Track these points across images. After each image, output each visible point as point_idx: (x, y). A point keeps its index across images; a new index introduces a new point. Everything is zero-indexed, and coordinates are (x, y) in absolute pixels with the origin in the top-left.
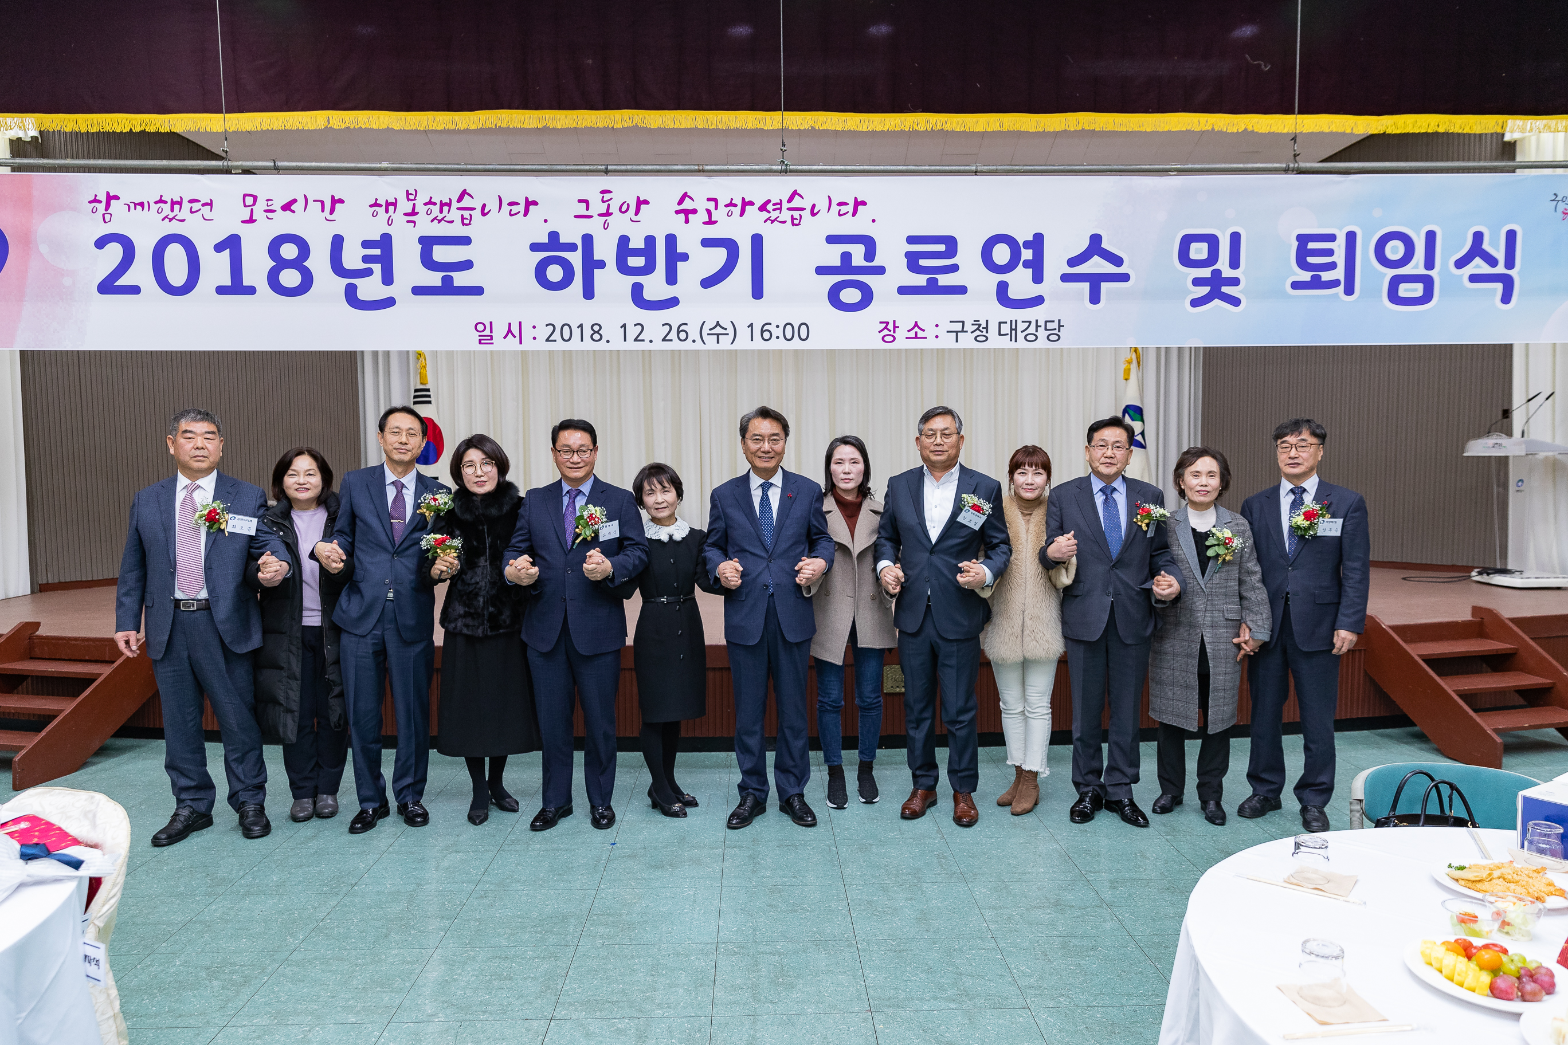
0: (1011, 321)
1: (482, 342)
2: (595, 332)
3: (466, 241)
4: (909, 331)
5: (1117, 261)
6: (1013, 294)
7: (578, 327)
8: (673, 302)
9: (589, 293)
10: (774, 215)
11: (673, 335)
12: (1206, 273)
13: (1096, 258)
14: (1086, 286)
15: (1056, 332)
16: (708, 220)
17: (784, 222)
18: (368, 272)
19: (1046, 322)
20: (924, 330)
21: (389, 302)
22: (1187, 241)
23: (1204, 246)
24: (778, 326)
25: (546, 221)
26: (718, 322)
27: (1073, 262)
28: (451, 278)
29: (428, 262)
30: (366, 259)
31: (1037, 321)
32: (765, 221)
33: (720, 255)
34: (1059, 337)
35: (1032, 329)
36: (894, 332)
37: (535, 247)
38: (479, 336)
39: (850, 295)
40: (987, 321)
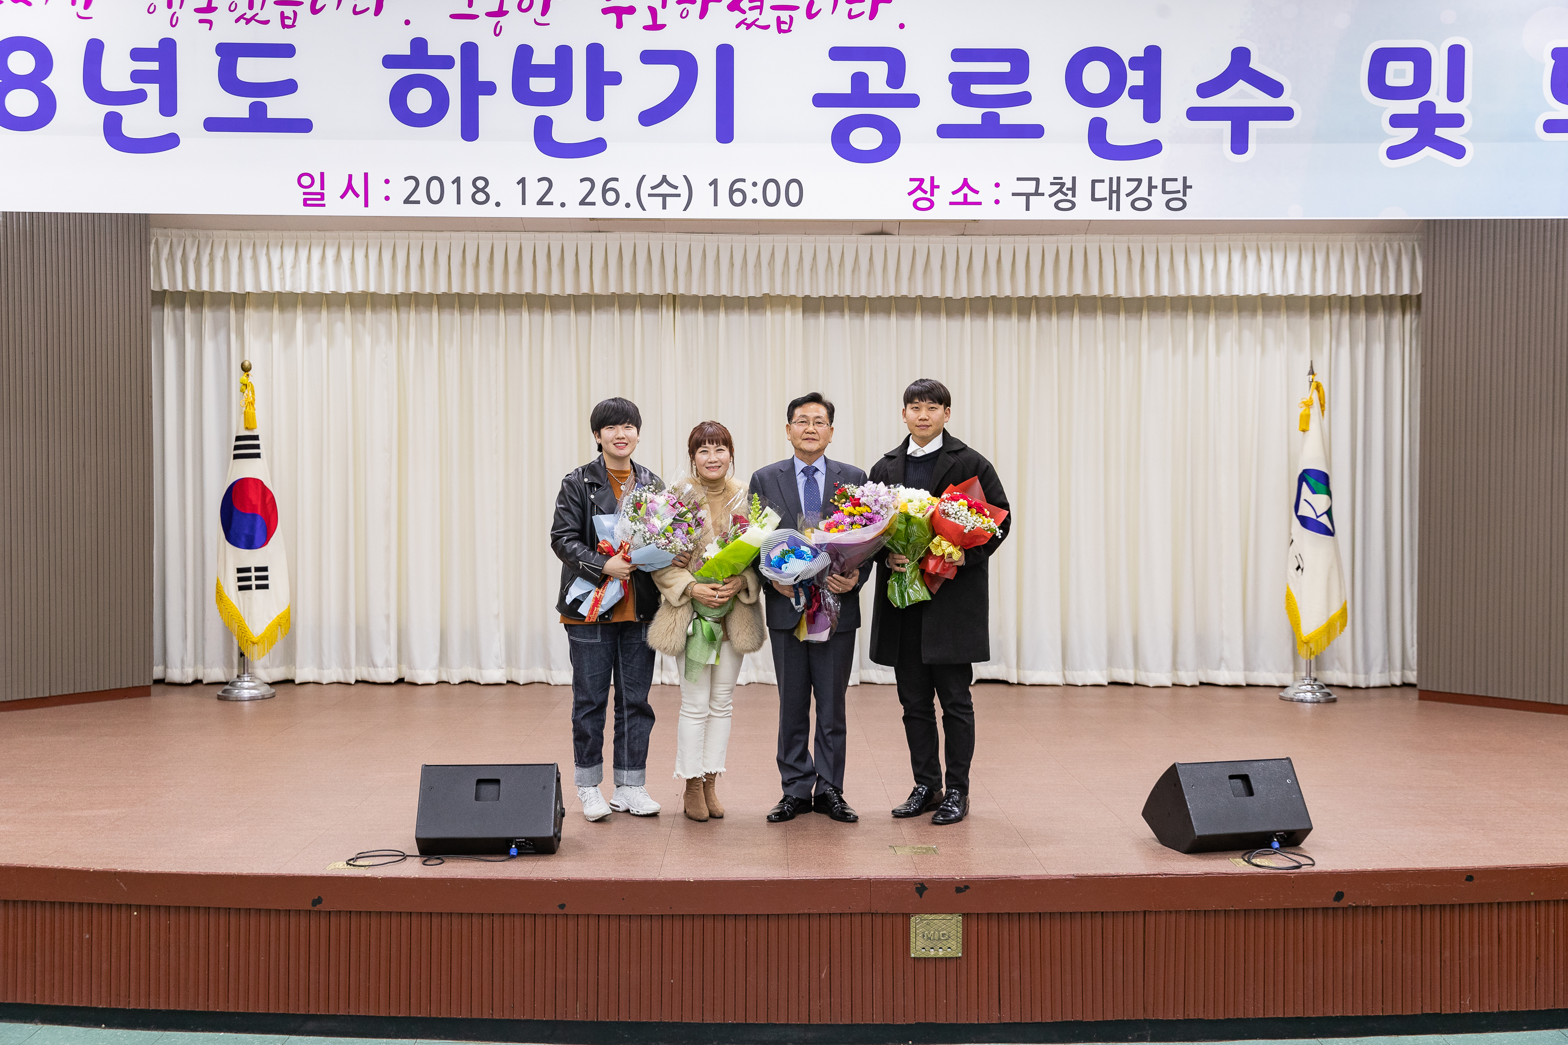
0: (1111, 179)
1: (309, 202)
2: (478, 190)
3: (286, 51)
4: (954, 193)
5: (1274, 88)
6: (1114, 137)
7: (453, 182)
8: (597, 146)
9: (470, 130)
10: (751, 16)
11: (596, 196)
12: (1410, 107)
13: (1241, 85)
14: (1226, 126)
15: (1180, 195)
16: (651, 23)
17: (767, 27)
18: (139, 97)
19: (1164, 181)
20: (977, 192)
21: (170, 141)
22: (1381, 58)
23: (1408, 67)
24: (755, 184)
25: (407, 22)
26: (664, 177)
27: (1206, 90)
28: (264, 106)
29: (229, 82)
30: (137, 76)
31: (1150, 179)
32: (738, 26)
33: (669, 76)
34: (1185, 204)
35: (1143, 192)
36: (932, 194)
37: (391, 61)
38: (305, 194)
39: (865, 139)
40: (1074, 179)
